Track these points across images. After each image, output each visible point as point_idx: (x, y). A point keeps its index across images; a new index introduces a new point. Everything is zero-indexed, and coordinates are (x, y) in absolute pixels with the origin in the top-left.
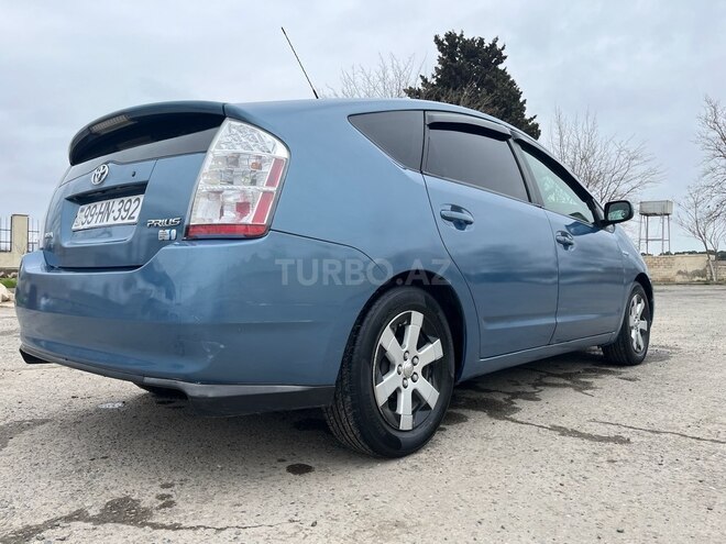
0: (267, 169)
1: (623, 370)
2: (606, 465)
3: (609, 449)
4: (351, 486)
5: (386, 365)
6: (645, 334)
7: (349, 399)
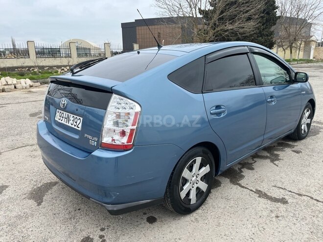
0: (132, 117)
1: (296, 144)
2: (274, 219)
3: (277, 208)
4: (171, 232)
5: (185, 181)
6: (309, 125)
7: (169, 200)
